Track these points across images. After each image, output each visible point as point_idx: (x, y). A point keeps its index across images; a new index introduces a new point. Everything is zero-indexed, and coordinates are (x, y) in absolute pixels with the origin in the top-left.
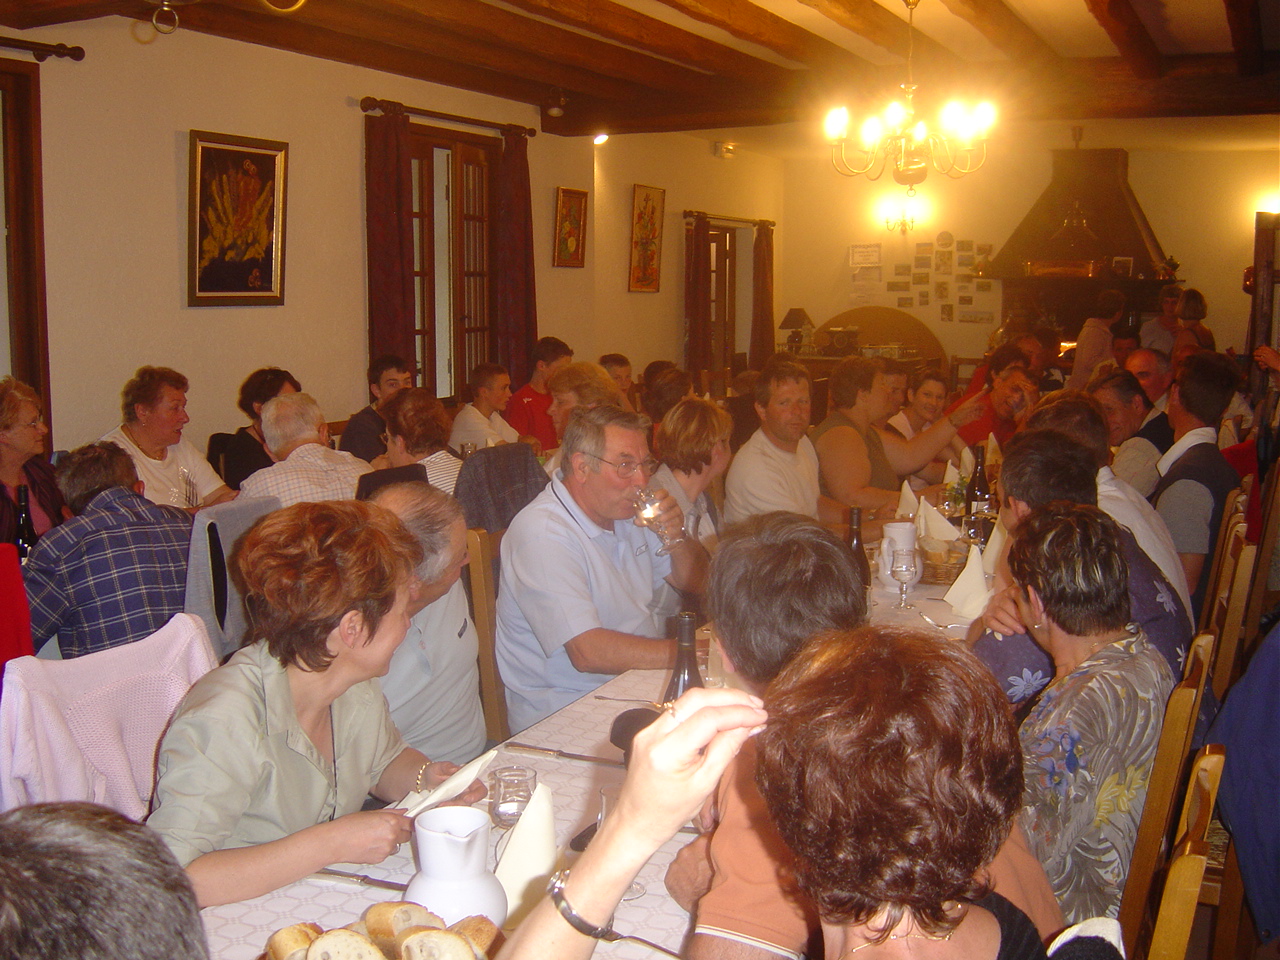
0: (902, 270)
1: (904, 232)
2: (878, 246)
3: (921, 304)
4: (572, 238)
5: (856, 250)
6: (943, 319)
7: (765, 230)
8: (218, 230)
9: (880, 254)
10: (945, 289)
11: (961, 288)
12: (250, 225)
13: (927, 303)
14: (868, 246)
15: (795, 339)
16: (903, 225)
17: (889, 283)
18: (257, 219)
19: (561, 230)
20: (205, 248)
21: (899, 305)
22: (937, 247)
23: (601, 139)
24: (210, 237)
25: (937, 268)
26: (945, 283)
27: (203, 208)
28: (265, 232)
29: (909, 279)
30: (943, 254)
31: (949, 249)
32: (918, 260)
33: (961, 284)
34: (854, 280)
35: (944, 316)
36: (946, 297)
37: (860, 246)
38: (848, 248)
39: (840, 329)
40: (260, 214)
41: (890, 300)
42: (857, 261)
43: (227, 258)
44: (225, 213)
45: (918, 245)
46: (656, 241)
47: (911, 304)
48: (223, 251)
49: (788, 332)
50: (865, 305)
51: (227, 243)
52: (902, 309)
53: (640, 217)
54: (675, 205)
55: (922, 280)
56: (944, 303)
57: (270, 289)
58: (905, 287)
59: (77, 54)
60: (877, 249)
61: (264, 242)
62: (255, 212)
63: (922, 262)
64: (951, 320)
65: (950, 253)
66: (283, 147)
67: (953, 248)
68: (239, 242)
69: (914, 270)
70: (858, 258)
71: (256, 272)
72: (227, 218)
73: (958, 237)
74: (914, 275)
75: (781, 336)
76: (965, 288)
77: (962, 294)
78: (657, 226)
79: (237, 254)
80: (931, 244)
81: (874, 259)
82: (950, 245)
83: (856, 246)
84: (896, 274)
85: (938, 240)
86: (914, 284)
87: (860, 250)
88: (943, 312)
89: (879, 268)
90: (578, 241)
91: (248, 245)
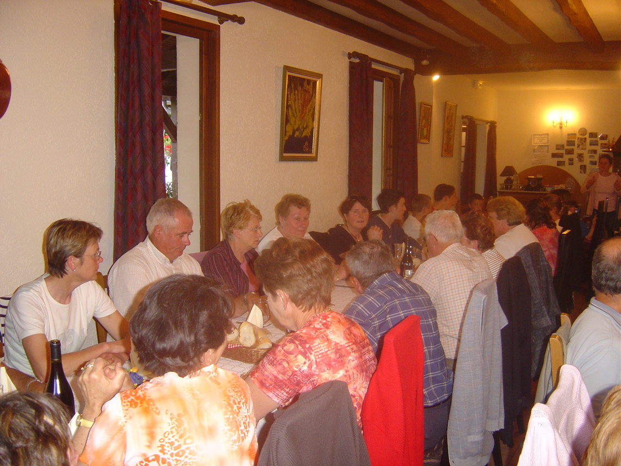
0: (559, 147)
1: (561, 128)
2: (547, 134)
3: (569, 164)
4: (425, 128)
5: (535, 136)
6: (581, 173)
7: (493, 125)
8: (292, 120)
9: (548, 138)
10: (582, 157)
11: (590, 157)
12: (305, 118)
13: (572, 164)
14: (542, 135)
15: (509, 182)
16: (561, 124)
17: (552, 154)
18: (308, 114)
19: (422, 123)
20: (287, 130)
21: (558, 165)
22: (578, 136)
23: (436, 78)
24: (289, 123)
25: (578, 146)
26: (583, 154)
27: (287, 108)
28: (311, 121)
29: (563, 152)
30: (581, 139)
31: (585, 137)
32: (568, 142)
33: (591, 155)
34: (534, 152)
35: (581, 171)
36: (583, 161)
37: (537, 135)
38: (532, 135)
39: (533, 177)
40: (309, 112)
41: (553, 162)
42: (536, 142)
43: (295, 136)
44: (296, 111)
45: (569, 135)
46: (453, 130)
47: (564, 164)
48: (294, 132)
49: (505, 178)
50: (540, 165)
51: (296, 127)
52: (558, 167)
53: (448, 118)
54: (460, 113)
55: (570, 152)
56: (582, 164)
57: (311, 152)
58: (561, 156)
59: (241, 21)
60: (546, 136)
61: (310, 128)
62: (307, 111)
63: (571, 143)
64: (585, 173)
65: (585, 138)
66: (320, 76)
67: (587, 136)
68: (301, 127)
69: (566, 147)
70: (536, 141)
71: (306, 143)
72: (296, 113)
73: (589, 131)
74: (566, 149)
75: (500, 180)
76: (593, 156)
77: (591, 160)
78: (453, 123)
79: (299, 133)
80: (575, 134)
81: (545, 141)
82: (586, 134)
83: (536, 135)
84: (557, 149)
85: (579, 132)
86: (566, 154)
87: (537, 136)
88: (581, 169)
89: (548, 146)
90: (427, 130)
91: (304, 129)
